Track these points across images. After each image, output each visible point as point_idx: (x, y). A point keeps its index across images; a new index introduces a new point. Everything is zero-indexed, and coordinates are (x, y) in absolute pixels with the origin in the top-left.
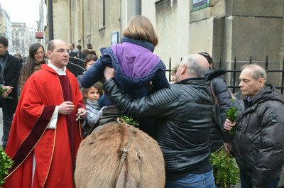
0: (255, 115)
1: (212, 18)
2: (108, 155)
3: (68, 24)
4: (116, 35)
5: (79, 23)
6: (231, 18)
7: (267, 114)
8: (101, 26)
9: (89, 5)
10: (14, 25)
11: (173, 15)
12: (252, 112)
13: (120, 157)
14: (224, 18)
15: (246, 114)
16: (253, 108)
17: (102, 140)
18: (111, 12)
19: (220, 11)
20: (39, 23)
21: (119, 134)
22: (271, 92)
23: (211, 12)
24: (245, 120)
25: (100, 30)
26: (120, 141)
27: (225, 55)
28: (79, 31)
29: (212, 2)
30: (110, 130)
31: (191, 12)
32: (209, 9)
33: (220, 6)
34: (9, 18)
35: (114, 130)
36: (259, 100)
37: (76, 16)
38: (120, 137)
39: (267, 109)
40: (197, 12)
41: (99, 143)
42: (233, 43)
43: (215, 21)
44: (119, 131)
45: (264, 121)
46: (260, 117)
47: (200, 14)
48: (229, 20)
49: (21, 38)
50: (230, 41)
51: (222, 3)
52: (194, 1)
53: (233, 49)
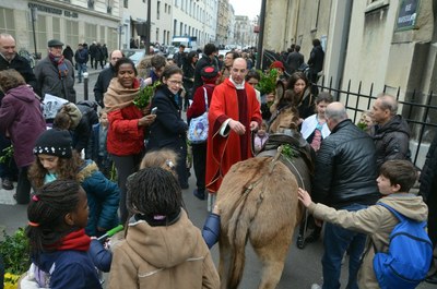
0: (381, 142)
1: (414, 43)
3: (284, 21)
5: (294, 21)
6: (436, 44)
7: (391, 144)
8: (313, 28)
10: (238, 18)
11: (381, 29)
13: (243, 192)
14: (428, 45)
16: (381, 135)
19: (426, 35)
22: (399, 124)
23: (415, 36)
25: (312, 32)
26: (251, 178)
28: (293, 29)
29: (418, 25)
31: (395, 32)
32: (413, 31)
33: (426, 30)
34: (233, 12)
37: (292, 13)
39: (392, 139)
40: (401, 33)
42: (433, 73)
43: (418, 46)
45: (387, 150)
46: (385, 146)
47: (403, 36)
48: (435, 47)
49: (242, 31)
50: (430, 71)
51: (430, 26)
52: (401, 20)
53: (433, 80)
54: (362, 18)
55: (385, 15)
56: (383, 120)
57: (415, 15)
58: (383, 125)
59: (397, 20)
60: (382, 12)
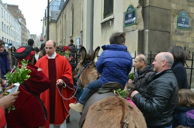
0: (144, 79)
1: (137, 30)
2: (112, 124)
3: (55, 34)
4: (79, 39)
5: (60, 34)
6: (147, 30)
8: (71, 35)
9: (66, 26)
10: (32, 36)
12: (142, 77)
13: (122, 127)
14: (143, 31)
15: (139, 79)
16: (143, 75)
17: (107, 109)
18: (76, 29)
19: (141, 27)
20: (42, 34)
21: (120, 107)
22: (150, 68)
23: (136, 27)
24: (138, 81)
25: (71, 37)
26: (122, 114)
27: (144, 50)
28: (60, 37)
29: (137, 22)
30: (114, 103)
31: (124, 27)
32: (135, 25)
33: (141, 24)
34: (29, 32)
35: (116, 103)
36: (145, 71)
37: (59, 30)
38: (121, 110)
40: (128, 27)
41: (105, 111)
42: (149, 44)
43: (139, 31)
44: (120, 105)
46: (147, 80)
47: (130, 28)
48: (146, 32)
50: (147, 43)
51: (142, 23)
52: (126, 22)
53: (149, 47)
54: (100, 26)
55: (113, 23)
56: (141, 67)
57: (135, 18)
58: (142, 70)
59: (124, 22)
60: (111, 22)
